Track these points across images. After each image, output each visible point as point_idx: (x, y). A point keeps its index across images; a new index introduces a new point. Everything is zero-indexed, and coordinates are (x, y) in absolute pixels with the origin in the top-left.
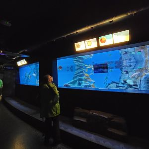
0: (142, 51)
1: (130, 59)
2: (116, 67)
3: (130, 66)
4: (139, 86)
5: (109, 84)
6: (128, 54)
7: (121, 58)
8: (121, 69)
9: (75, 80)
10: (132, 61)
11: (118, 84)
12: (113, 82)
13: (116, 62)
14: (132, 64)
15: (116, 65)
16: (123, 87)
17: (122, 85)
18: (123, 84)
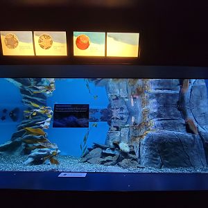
0: (137, 97)
1: (122, 109)
2: (103, 119)
3: (122, 119)
4: (137, 154)
5: (90, 150)
6: (120, 101)
7: (110, 106)
8: (110, 123)
9: (17, 140)
10: (124, 111)
11: (105, 149)
12: (96, 146)
13: (102, 112)
14: (124, 116)
15: (102, 115)
16: (113, 155)
17: (111, 152)
18: (113, 149)
